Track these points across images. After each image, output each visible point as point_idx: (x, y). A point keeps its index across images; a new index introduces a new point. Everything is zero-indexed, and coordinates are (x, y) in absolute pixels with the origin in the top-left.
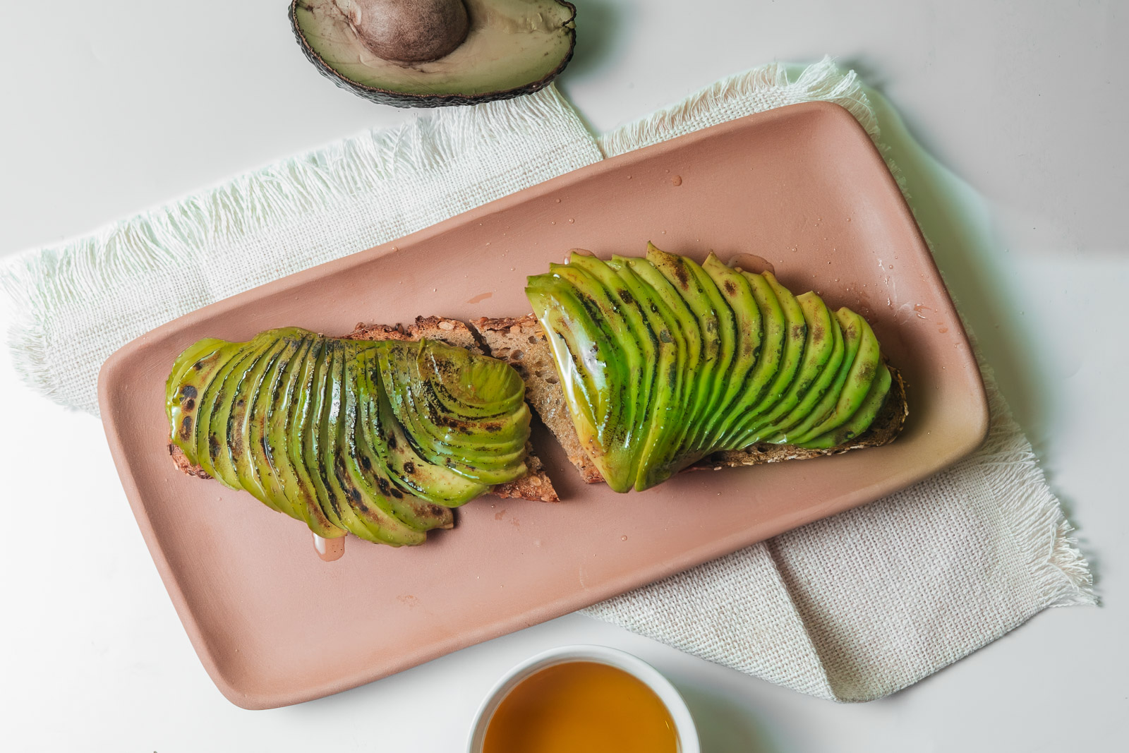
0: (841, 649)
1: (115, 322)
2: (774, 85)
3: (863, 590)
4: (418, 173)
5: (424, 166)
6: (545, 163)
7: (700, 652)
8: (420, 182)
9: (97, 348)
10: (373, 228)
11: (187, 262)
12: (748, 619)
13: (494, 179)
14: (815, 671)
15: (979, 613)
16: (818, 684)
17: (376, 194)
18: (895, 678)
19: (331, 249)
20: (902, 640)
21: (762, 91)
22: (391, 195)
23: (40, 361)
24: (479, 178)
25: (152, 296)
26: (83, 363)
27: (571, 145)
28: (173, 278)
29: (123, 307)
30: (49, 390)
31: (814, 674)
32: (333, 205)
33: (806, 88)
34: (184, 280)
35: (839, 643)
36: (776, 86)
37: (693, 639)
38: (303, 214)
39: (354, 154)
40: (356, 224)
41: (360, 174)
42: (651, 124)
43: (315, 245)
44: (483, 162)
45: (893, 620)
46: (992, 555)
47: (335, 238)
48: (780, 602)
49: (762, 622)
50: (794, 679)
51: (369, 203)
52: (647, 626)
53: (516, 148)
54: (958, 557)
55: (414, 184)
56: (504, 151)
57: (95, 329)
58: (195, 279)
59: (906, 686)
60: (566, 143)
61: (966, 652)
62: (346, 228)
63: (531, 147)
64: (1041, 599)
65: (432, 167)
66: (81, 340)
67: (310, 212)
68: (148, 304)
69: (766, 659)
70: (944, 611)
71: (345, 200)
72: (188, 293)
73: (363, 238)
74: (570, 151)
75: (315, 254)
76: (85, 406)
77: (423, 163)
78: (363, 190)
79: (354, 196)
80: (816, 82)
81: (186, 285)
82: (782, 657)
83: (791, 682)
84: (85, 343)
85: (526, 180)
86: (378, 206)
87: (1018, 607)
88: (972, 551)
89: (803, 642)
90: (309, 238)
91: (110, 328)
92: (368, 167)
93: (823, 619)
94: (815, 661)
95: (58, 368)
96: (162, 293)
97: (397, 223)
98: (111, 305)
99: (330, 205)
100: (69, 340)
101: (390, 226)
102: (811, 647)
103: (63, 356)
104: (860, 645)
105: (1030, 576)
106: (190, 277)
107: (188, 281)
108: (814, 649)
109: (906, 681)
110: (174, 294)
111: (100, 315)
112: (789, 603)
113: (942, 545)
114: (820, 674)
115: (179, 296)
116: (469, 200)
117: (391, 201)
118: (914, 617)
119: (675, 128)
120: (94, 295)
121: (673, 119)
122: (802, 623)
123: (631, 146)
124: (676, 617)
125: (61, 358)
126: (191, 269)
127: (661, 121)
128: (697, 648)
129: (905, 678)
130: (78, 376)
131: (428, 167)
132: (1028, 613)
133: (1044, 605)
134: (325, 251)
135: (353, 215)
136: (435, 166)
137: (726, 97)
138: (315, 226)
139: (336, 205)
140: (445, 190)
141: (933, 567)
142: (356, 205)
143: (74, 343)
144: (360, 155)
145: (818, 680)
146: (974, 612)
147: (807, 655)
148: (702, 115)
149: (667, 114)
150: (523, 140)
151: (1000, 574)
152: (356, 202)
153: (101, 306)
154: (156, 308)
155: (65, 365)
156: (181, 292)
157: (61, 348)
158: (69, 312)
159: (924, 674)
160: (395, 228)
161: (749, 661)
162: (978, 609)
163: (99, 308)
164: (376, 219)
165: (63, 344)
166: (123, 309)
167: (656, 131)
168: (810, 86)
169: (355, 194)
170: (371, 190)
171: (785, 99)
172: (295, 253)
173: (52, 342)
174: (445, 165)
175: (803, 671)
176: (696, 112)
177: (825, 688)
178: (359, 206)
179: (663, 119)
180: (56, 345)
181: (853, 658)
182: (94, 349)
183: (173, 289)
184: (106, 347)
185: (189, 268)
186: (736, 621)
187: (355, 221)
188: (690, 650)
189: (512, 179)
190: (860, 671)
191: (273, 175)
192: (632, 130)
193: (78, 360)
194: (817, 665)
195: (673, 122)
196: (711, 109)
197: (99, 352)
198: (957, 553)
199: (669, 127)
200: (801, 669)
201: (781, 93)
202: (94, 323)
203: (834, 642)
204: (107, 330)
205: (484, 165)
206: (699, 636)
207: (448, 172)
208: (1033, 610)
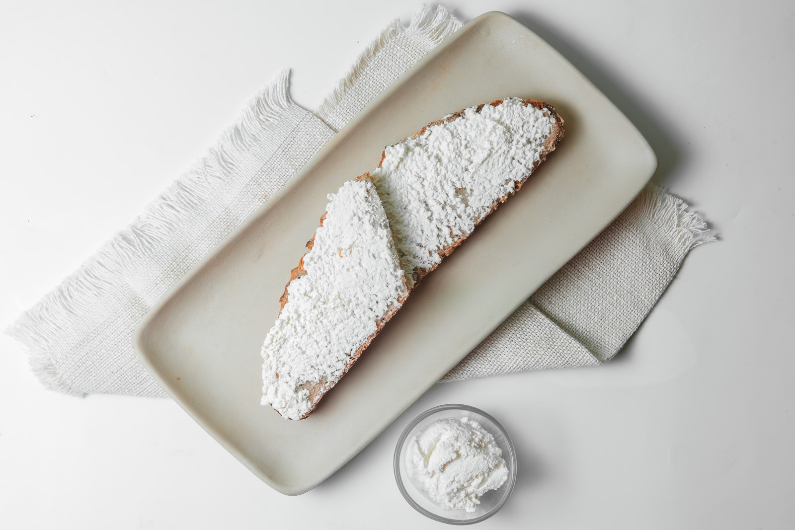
0: (586, 330)
1: (92, 334)
2: (398, 34)
3: (583, 292)
4: (224, 180)
5: (225, 174)
6: (292, 139)
7: (511, 370)
8: (228, 185)
9: (86, 353)
10: (215, 223)
11: (120, 284)
12: (528, 338)
13: (268, 163)
14: (579, 349)
15: (654, 273)
16: (584, 356)
17: (207, 203)
18: (624, 331)
19: (196, 245)
20: (618, 308)
21: (393, 41)
22: (216, 199)
23: (55, 374)
24: (259, 166)
25: (107, 311)
26: (81, 364)
27: (301, 123)
28: (115, 296)
29: (93, 324)
30: (66, 389)
31: (580, 351)
32: (186, 220)
33: (417, 26)
34: (121, 294)
35: (584, 327)
36: (399, 34)
37: (503, 364)
38: (171, 233)
39: (183, 187)
40: (204, 225)
41: (193, 196)
42: (340, 89)
43: (186, 247)
44: (257, 156)
45: (608, 300)
46: (645, 238)
47: (195, 238)
48: (541, 320)
49: (536, 336)
50: (570, 359)
51: (206, 209)
52: (475, 371)
53: (271, 139)
54: (627, 248)
55: (224, 187)
56: (265, 144)
57: (81, 343)
58: (128, 292)
59: (632, 333)
60: (298, 123)
61: (657, 298)
62: (200, 229)
63: (279, 135)
64: (683, 249)
65: (230, 173)
66: (75, 352)
67: (174, 229)
68: (106, 317)
69: (549, 355)
70: (633, 282)
71: (191, 214)
72: (128, 301)
73: (212, 231)
74: (302, 126)
75: (188, 252)
76: (91, 390)
77: (224, 173)
78: (199, 204)
79: (196, 209)
80: (421, 20)
81: (124, 297)
82: (557, 350)
83: (569, 362)
84: (78, 353)
85: (286, 155)
86: (212, 209)
87: (673, 259)
88: (633, 241)
89: (565, 337)
90: (180, 245)
91: (90, 339)
92: (195, 190)
93: (568, 319)
94: (577, 344)
95: (67, 373)
96: (112, 307)
97: (227, 214)
98: (85, 325)
99: (184, 220)
100: (68, 355)
101: (224, 217)
102: (570, 338)
103: (67, 365)
104: (596, 323)
105: (671, 239)
106: (125, 292)
107: (124, 294)
108: (572, 338)
109: (631, 330)
110: (119, 305)
111: (81, 334)
112: (546, 319)
113: (614, 246)
114: (583, 350)
115: (122, 305)
116: (259, 181)
117: (218, 203)
118: (618, 293)
119: (354, 85)
120: (72, 323)
121: (351, 81)
122: (558, 327)
123: (335, 107)
124: (488, 358)
125: (67, 367)
126: (124, 287)
127: (345, 86)
128: (508, 368)
129: (630, 329)
130: (81, 374)
131: (228, 174)
132: (680, 260)
133: (686, 251)
134: (193, 248)
135: (200, 221)
136: (231, 171)
137: (374, 53)
138: (180, 236)
139: (188, 219)
140: (244, 182)
141: (616, 261)
142: (199, 214)
143: (71, 355)
144: (186, 186)
145: (584, 353)
146: (651, 274)
147: (571, 343)
148: (366, 70)
149: (346, 79)
150: (273, 133)
151: (655, 246)
152: (198, 212)
153: (79, 328)
154: (112, 317)
155: (70, 370)
156: (123, 302)
157: (65, 361)
158: (62, 339)
159: (639, 322)
160: (228, 217)
161: (540, 360)
162: (653, 271)
163: (79, 330)
164: (214, 216)
165: (65, 358)
166: (93, 325)
167: (345, 93)
168: (419, 24)
169: (196, 208)
170: (204, 202)
171: (408, 39)
172: (177, 256)
173: (58, 360)
174: (237, 168)
175: (573, 352)
176: (361, 70)
177: (589, 356)
178: (201, 214)
179: (345, 83)
180: (61, 361)
181: (595, 332)
182: (84, 354)
183: (117, 302)
184: (91, 351)
185: (122, 287)
186: (522, 342)
187: (202, 223)
188: (505, 371)
189: (278, 158)
190: (603, 337)
191: (145, 221)
192: (331, 98)
193: (77, 364)
194: (579, 346)
195: (351, 82)
196: (369, 64)
197: (88, 355)
198: (625, 246)
199: (351, 86)
200: (571, 352)
201: (404, 37)
202: (79, 339)
203: (581, 328)
204: (88, 341)
205: (258, 157)
206: (506, 361)
207: (240, 171)
208: (682, 256)
